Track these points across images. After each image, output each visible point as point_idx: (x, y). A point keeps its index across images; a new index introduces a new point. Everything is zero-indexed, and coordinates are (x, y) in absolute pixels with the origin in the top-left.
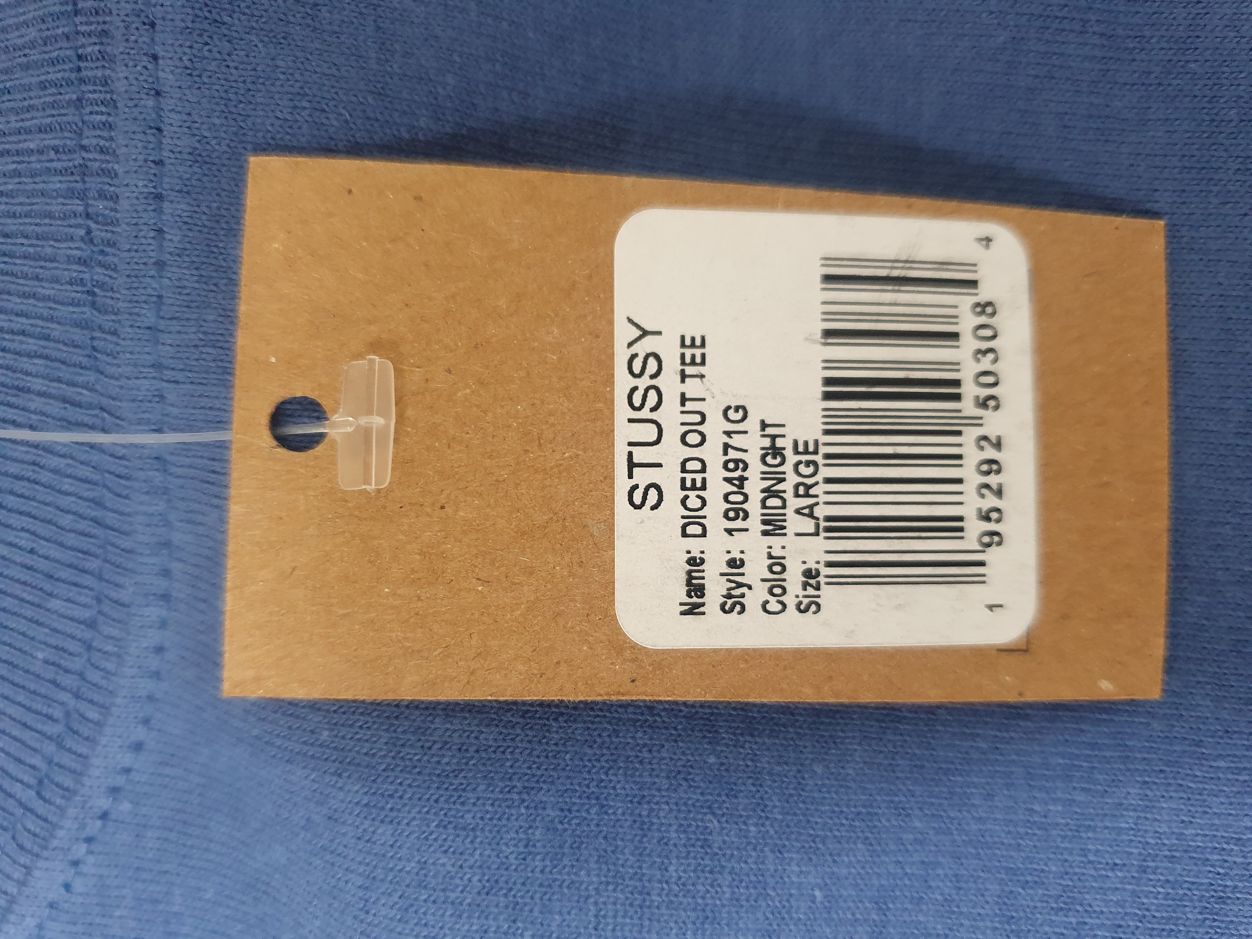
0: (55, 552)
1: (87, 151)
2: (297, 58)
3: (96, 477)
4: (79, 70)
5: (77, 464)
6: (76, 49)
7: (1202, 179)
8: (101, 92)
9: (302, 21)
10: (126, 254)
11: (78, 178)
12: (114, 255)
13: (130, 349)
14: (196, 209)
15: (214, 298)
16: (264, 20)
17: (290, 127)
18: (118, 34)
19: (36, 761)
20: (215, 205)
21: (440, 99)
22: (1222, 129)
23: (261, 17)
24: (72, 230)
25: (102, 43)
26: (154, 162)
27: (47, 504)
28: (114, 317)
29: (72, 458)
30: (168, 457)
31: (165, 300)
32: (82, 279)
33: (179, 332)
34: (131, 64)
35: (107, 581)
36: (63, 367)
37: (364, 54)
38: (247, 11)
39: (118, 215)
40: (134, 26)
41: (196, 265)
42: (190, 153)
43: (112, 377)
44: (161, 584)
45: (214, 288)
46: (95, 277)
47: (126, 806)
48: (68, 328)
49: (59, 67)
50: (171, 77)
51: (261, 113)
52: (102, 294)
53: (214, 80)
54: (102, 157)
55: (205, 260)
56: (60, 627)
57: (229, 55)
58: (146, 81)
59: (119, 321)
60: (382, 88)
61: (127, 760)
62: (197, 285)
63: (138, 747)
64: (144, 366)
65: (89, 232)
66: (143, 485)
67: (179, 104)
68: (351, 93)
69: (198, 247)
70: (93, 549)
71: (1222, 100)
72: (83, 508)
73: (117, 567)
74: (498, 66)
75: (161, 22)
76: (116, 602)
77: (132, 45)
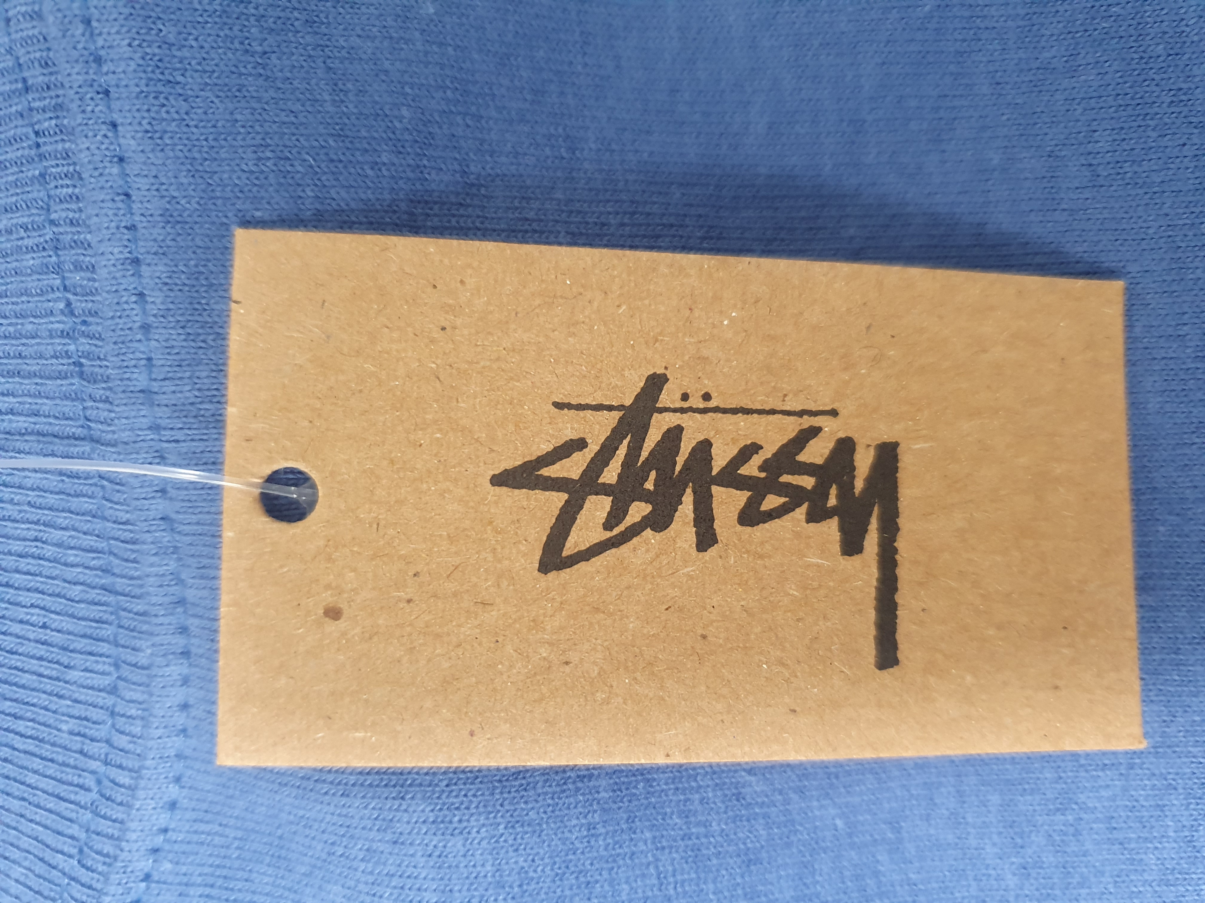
0: (67, 624)
1: (56, 225)
2: (255, 110)
3: (102, 545)
4: (38, 145)
5: (81, 535)
6: (32, 125)
7: (1139, 115)
8: (63, 165)
9: (253, 72)
10: (110, 322)
11: (51, 253)
12: (98, 324)
13: (125, 415)
14: (174, 269)
15: (204, 354)
16: (216, 75)
17: (257, 178)
18: (74, 106)
19: (75, 830)
20: (192, 263)
21: (397, 132)
22: (1151, 65)
23: (214, 71)
24: (51, 304)
25: (57, 117)
26: (126, 227)
27: (53, 578)
28: (104, 385)
29: (75, 529)
30: (174, 516)
31: (154, 362)
32: (66, 352)
33: (174, 392)
34: (90, 134)
35: (123, 646)
36: (56, 440)
37: (318, 97)
38: (199, 68)
39: (96, 284)
40: (89, 96)
41: (182, 324)
42: (161, 215)
43: (108, 444)
44: (180, 641)
45: (203, 345)
46: (81, 348)
47: (167, 866)
48: (58, 401)
49: (16, 146)
50: (132, 142)
51: (227, 168)
52: (89, 363)
53: (176, 141)
54: (74, 229)
55: (190, 318)
56: (82, 698)
57: (187, 113)
58: (107, 149)
59: (110, 389)
60: (342, 130)
61: (164, 819)
62: (184, 344)
63: (173, 805)
64: (140, 429)
65: (69, 304)
66: (152, 546)
67: (144, 168)
68: (312, 139)
69: (181, 306)
70: (105, 617)
71: (1149, 38)
72: (89, 576)
73: (132, 630)
74: (449, 93)
75: (115, 89)
76: (135, 665)
77: (89, 115)
